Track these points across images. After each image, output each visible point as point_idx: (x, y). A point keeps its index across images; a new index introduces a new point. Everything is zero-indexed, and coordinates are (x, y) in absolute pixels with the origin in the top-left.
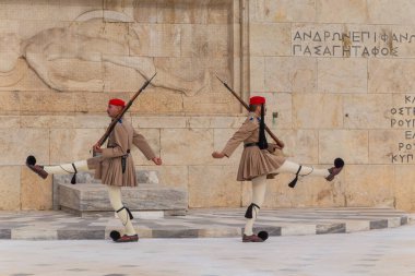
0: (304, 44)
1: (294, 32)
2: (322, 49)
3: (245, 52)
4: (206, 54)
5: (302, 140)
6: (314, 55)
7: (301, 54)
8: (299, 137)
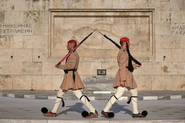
0: (175, 31)
1: (172, 26)
2: (182, 33)
3: (154, 34)
4: (140, 35)
5: (175, 66)
6: (179, 35)
7: (174, 34)
8: (174, 65)
